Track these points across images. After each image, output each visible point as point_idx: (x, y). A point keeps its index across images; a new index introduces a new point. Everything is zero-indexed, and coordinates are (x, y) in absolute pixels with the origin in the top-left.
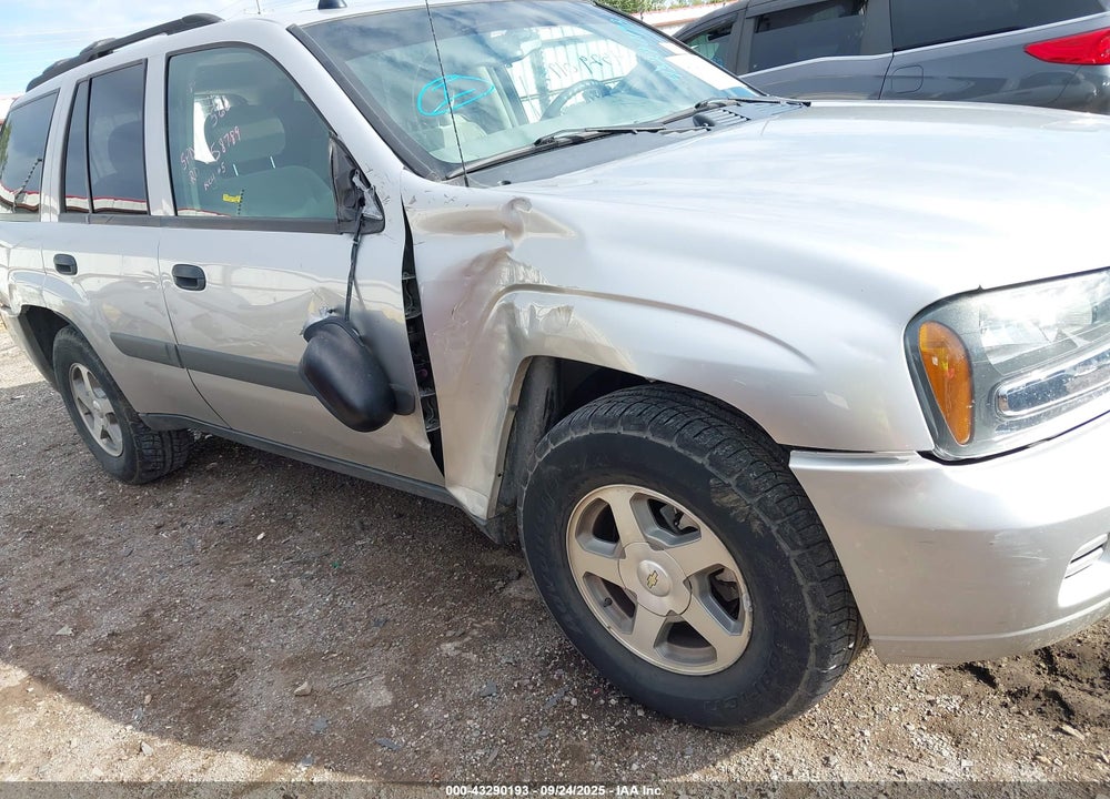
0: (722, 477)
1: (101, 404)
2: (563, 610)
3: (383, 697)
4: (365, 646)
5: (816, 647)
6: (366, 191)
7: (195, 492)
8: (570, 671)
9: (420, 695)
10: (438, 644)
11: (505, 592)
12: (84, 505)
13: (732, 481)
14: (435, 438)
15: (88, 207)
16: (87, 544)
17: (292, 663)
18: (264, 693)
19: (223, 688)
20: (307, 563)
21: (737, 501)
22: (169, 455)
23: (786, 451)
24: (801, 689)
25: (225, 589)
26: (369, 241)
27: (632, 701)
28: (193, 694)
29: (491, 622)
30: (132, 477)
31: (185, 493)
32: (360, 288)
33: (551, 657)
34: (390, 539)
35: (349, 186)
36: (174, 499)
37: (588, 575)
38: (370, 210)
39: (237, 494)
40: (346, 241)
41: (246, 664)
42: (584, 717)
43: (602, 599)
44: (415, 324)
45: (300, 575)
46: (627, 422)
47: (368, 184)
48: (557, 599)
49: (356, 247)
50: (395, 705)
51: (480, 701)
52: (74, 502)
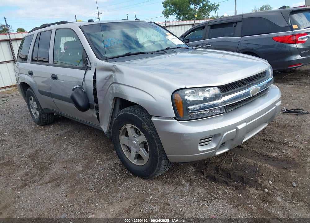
0: (144, 122)
1: (35, 106)
2: (118, 152)
3: (81, 169)
4: (80, 160)
5: (159, 158)
6: (88, 61)
7: (53, 128)
8: (120, 167)
9: (88, 169)
10: (95, 160)
11: (113, 152)
12: (28, 129)
13: (146, 123)
14: (98, 115)
15: (37, 60)
16: (27, 137)
17: (64, 162)
18: (57, 167)
19: (48, 165)
20: (73, 144)
21: (146, 127)
22: (49, 119)
23: (152, 116)
24: (157, 168)
25: (54, 147)
26: (88, 72)
27: (130, 173)
28: (42, 166)
29: (108, 157)
30: (40, 123)
31: (51, 128)
32: (85, 81)
33: (118, 164)
34: (93, 140)
35: (86, 60)
36: (49, 129)
37: (123, 144)
38: (89, 65)
39: (63, 129)
40: (84, 71)
41: (54, 161)
42: (120, 175)
43: (126, 150)
44: (95, 90)
45: (71, 146)
46: (130, 111)
47: (89, 60)
48: (117, 149)
49: (85, 73)
50: (82, 170)
51: (100, 171)
52: (26, 128)
